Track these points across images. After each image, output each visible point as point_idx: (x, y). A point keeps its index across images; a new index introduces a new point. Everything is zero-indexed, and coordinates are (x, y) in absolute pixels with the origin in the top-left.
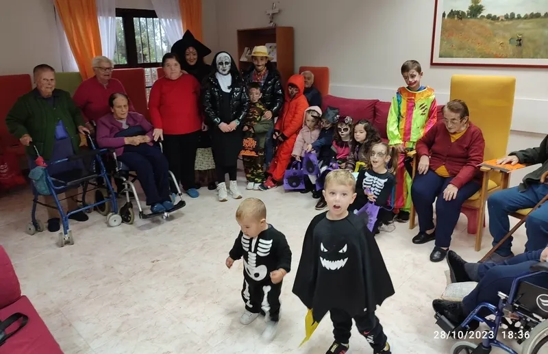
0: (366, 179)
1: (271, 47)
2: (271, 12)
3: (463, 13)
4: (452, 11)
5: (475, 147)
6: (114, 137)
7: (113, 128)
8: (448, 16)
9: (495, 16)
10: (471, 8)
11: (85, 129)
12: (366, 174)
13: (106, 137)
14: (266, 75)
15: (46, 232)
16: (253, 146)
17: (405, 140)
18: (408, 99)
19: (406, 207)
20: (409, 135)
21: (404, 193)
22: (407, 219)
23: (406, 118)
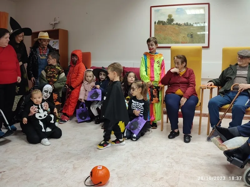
0: (133, 104)
1: (53, 42)
2: (53, 23)
3: (164, 22)
4: (159, 21)
5: (191, 77)
8: (157, 23)
9: (180, 24)
10: (168, 20)
12: (133, 101)
16: (56, 98)
17: (151, 81)
18: (150, 58)
19: (156, 120)
20: (153, 77)
21: (154, 112)
22: (157, 127)
23: (151, 69)
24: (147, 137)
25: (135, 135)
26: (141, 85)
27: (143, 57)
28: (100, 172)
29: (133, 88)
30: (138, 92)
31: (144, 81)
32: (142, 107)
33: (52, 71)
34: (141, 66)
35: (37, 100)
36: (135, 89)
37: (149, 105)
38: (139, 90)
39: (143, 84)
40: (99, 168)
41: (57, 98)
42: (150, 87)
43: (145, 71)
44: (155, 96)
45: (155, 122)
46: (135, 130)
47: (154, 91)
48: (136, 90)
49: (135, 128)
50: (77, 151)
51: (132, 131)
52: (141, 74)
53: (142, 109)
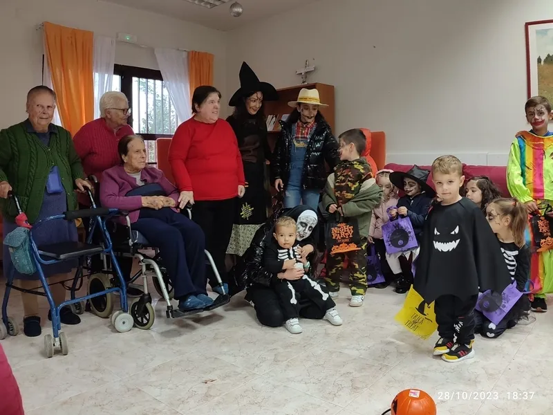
2: (303, 71)
4: (549, 55)
6: (126, 196)
7: (123, 183)
8: (545, 61)
11: (86, 183)
13: (114, 195)
14: (314, 128)
15: (22, 336)
16: (349, 236)
17: (536, 199)
18: (533, 144)
19: (544, 291)
20: (542, 191)
21: (541, 271)
22: (546, 309)
23: (535, 170)
24: (522, 332)
25: (492, 326)
26: (511, 209)
27: (516, 142)
28: (415, 404)
29: (490, 215)
30: (502, 224)
31: (518, 199)
32: (513, 261)
33: (345, 174)
34: (510, 162)
35: (285, 241)
36: (494, 217)
37: (530, 256)
38: (504, 220)
39: (515, 205)
40: (412, 395)
41: (351, 236)
42: (532, 213)
43: (520, 176)
44: (545, 234)
45: (541, 297)
46: (494, 313)
47: (540, 223)
48: (497, 219)
49: (494, 307)
50: (357, 350)
51: (485, 313)
52: (511, 181)
53: (514, 265)
